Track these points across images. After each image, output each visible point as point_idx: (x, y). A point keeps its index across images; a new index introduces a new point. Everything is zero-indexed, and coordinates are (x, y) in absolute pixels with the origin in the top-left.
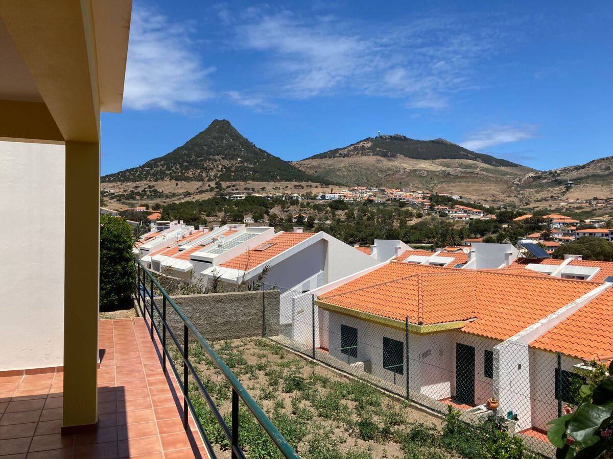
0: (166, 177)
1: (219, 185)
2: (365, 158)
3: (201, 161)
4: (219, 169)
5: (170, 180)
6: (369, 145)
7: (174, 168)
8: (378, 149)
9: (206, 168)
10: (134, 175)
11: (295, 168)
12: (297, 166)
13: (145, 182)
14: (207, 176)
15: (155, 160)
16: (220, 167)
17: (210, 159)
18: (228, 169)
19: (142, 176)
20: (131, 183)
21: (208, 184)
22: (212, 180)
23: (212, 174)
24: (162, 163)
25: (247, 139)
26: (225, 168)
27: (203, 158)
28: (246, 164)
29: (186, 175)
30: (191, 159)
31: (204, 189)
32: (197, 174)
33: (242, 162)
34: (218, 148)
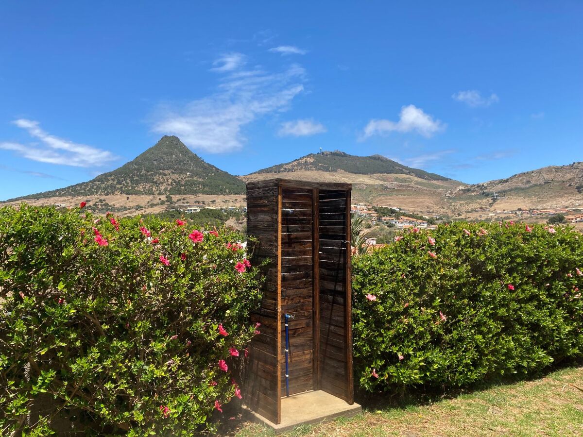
0: (116, 191)
1: (169, 199)
2: (308, 173)
3: (151, 175)
4: (170, 183)
5: (121, 194)
6: (312, 160)
7: (124, 182)
8: (320, 164)
9: (156, 183)
10: (84, 189)
11: (243, 182)
12: (244, 180)
13: (96, 196)
14: (157, 190)
15: (105, 174)
16: (170, 181)
17: (160, 174)
18: (178, 183)
19: (93, 190)
20: (82, 198)
21: (158, 198)
22: (163, 194)
23: (163, 188)
24: (113, 177)
25: (196, 155)
26: (175, 182)
27: (153, 173)
28: (195, 178)
29: (136, 189)
30: (141, 173)
31: (155, 203)
32: (147, 188)
33: (191, 176)
34: (168, 163)
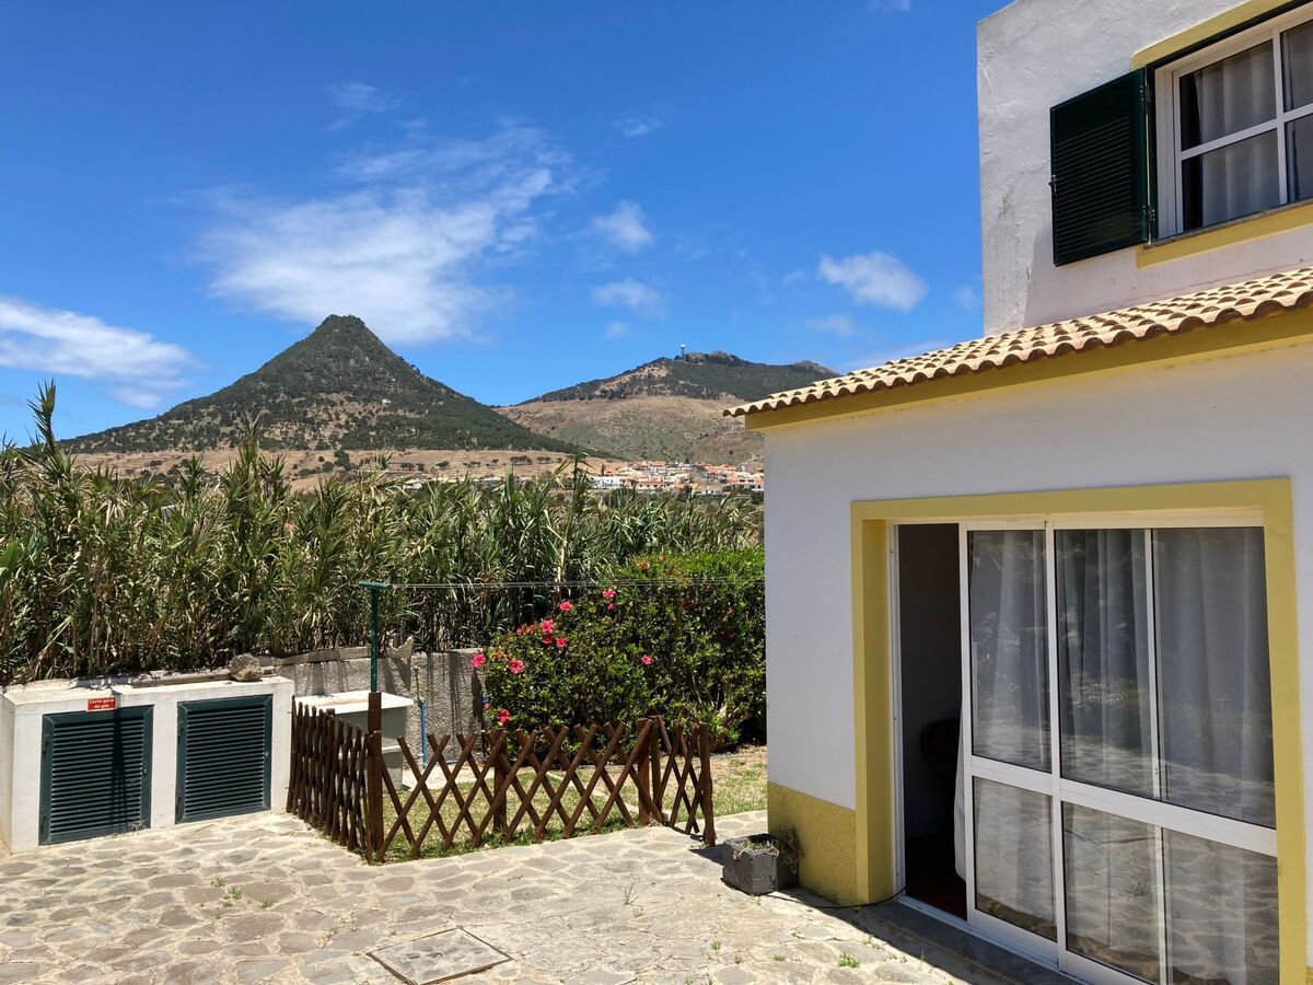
0: (220, 440)
1: (342, 459)
2: (656, 401)
3: (301, 404)
4: (342, 422)
5: (232, 446)
6: (663, 373)
7: (238, 420)
8: (682, 382)
9: (311, 421)
10: (146, 436)
11: (508, 421)
12: (511, 416)
13: (173, 452)
14: (315, 438)
15: (193, 402)
16: (343, 418)
17: (320, 402)
18: (362, 423)
19: (166, 438)
20: (140, 455)
21: (318, 456)
22: (328, 448)
23: (326, 433)
24: (211, 409)
25: (401, 359)
26: (355, 419)
27: (303, 399)
28: (400, 412)
29: (266, 435)
30: (277, 401)
31: (311, 468)
32: (291, 434)
33: (391, 407)
34: (337, 376)
